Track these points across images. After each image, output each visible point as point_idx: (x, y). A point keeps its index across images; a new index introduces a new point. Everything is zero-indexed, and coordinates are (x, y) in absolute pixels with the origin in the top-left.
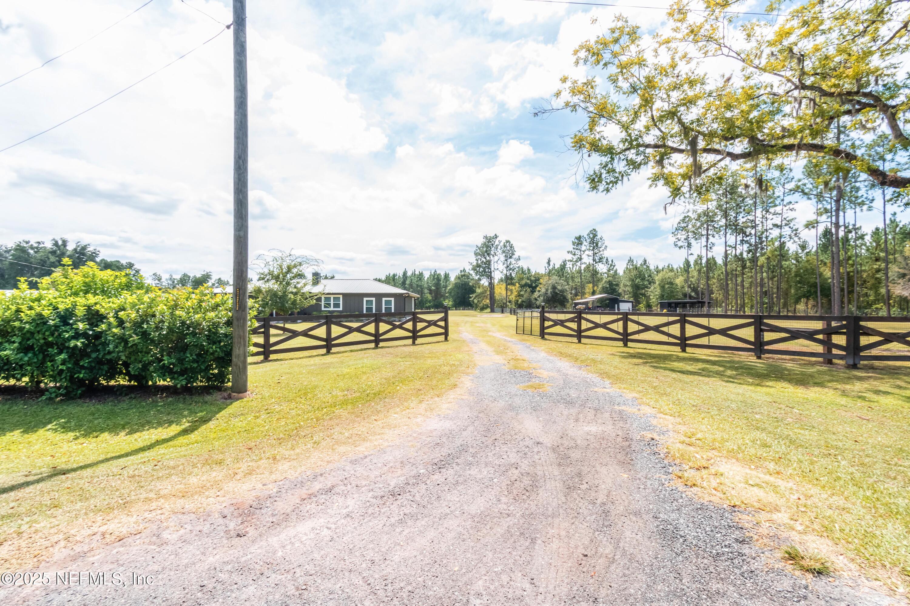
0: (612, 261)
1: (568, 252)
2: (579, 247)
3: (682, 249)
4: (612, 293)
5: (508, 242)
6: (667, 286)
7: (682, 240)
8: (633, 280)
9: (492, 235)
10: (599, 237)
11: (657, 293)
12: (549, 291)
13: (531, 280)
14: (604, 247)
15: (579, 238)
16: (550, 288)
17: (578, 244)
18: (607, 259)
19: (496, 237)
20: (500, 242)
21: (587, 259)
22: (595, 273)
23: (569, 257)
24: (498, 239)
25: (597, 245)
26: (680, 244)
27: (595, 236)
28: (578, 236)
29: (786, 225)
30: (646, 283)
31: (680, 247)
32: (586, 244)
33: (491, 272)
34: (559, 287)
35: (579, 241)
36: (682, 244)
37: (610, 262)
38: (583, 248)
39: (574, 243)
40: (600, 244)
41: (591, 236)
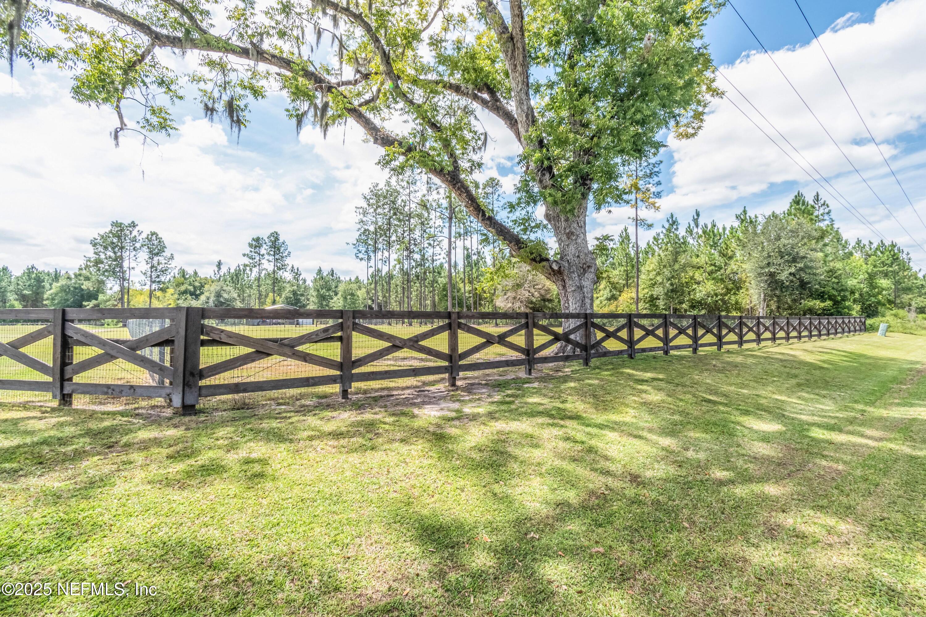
0: (298, 270)
1: (244, 255)
2: (257, 250)
3: (363, 261)
4: (295, 304)
5: (153, 234)
6: (349, 297)
7: (363, 252)
8: (318, 291)
9: (126, 222)
10: (281, 241)
11: (339, 304)
12: (211, 301)
13: (195, 287)
14: (287, 252)
15: (257, 240)
16: (213, 295)
17: (256, 247)
18: (293, 267)
19: (133, 225)
20: (140, 233)
21: (268, 266)
22: (276, 281)
23: (247, 261)
24: (137, 228)
25: (279, 250)
26: (361, 256)
27: (277, 239)
28: (255, 237)
29: (438, 245)
30: (332, 294)
31: (361, 259)
32: (267, 248)
33: (124, 272)
34: (226, 296)
35: (257, 243)
36: (363, 256)
37: (296, 271)
38: (263, 251)
39: (251, 245)
40: (282, 250)
41: (273, 239)
